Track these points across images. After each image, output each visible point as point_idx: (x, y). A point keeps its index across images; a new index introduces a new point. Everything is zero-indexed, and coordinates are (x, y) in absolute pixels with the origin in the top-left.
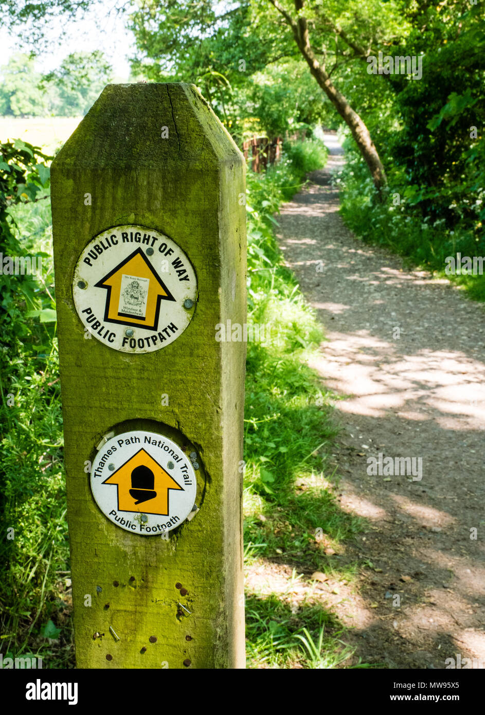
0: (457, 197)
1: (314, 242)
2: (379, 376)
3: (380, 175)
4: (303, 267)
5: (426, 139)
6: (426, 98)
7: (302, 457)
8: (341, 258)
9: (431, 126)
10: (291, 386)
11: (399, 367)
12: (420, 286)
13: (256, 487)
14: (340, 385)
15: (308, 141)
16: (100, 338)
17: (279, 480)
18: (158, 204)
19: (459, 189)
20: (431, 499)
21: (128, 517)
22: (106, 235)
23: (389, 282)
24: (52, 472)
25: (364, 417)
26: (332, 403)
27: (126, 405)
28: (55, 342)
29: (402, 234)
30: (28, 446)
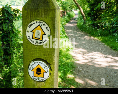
0: (100, 23)
1: (72, 31)
2: (84, 56)
3: (85, 18)
4: (70, 35)
5: (94, 12)
6: (94, 4)
7: (69, 71)
8: (77, 34)
9: (95, 9)
10: (67, 58)
11: (88, 55)
12: (92, 40)
13: (60, 77)
14: (76, 58)
15: (71, 12)
16: (31, 42)
17: (64, 76)
18: (43, 16)
19: (100, 22)
20: (94, 80)
21: (36, 78)
22: (33, 22)
23: (86, 39)
24: (21, 72)
25: (81, 64)
26: (75, 61)
27: (36, 56)
28: (22, 47)
29: (89, 30)
30: (16, 67)
